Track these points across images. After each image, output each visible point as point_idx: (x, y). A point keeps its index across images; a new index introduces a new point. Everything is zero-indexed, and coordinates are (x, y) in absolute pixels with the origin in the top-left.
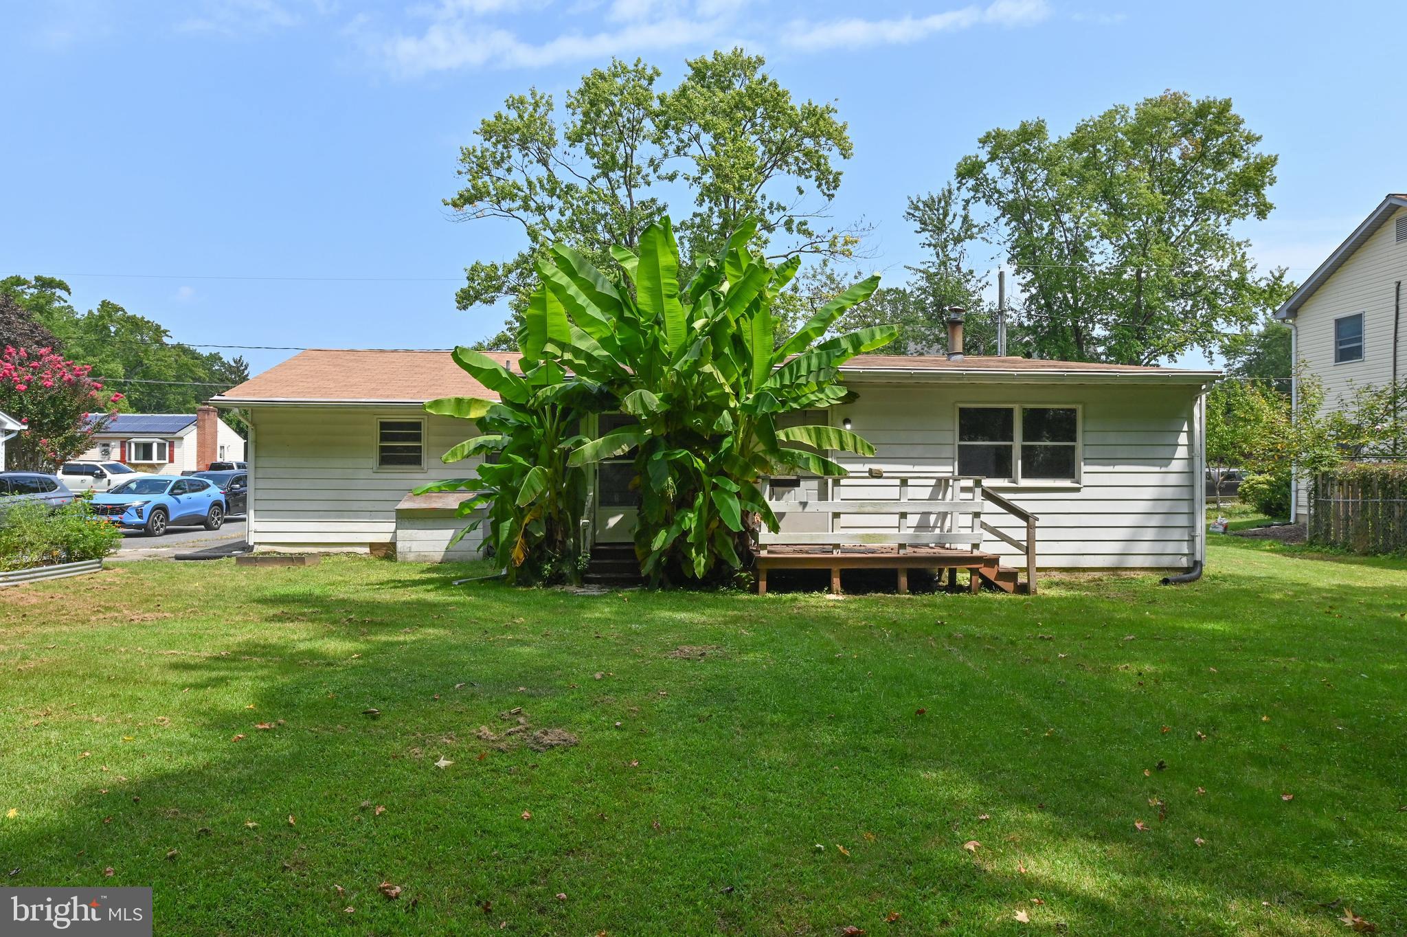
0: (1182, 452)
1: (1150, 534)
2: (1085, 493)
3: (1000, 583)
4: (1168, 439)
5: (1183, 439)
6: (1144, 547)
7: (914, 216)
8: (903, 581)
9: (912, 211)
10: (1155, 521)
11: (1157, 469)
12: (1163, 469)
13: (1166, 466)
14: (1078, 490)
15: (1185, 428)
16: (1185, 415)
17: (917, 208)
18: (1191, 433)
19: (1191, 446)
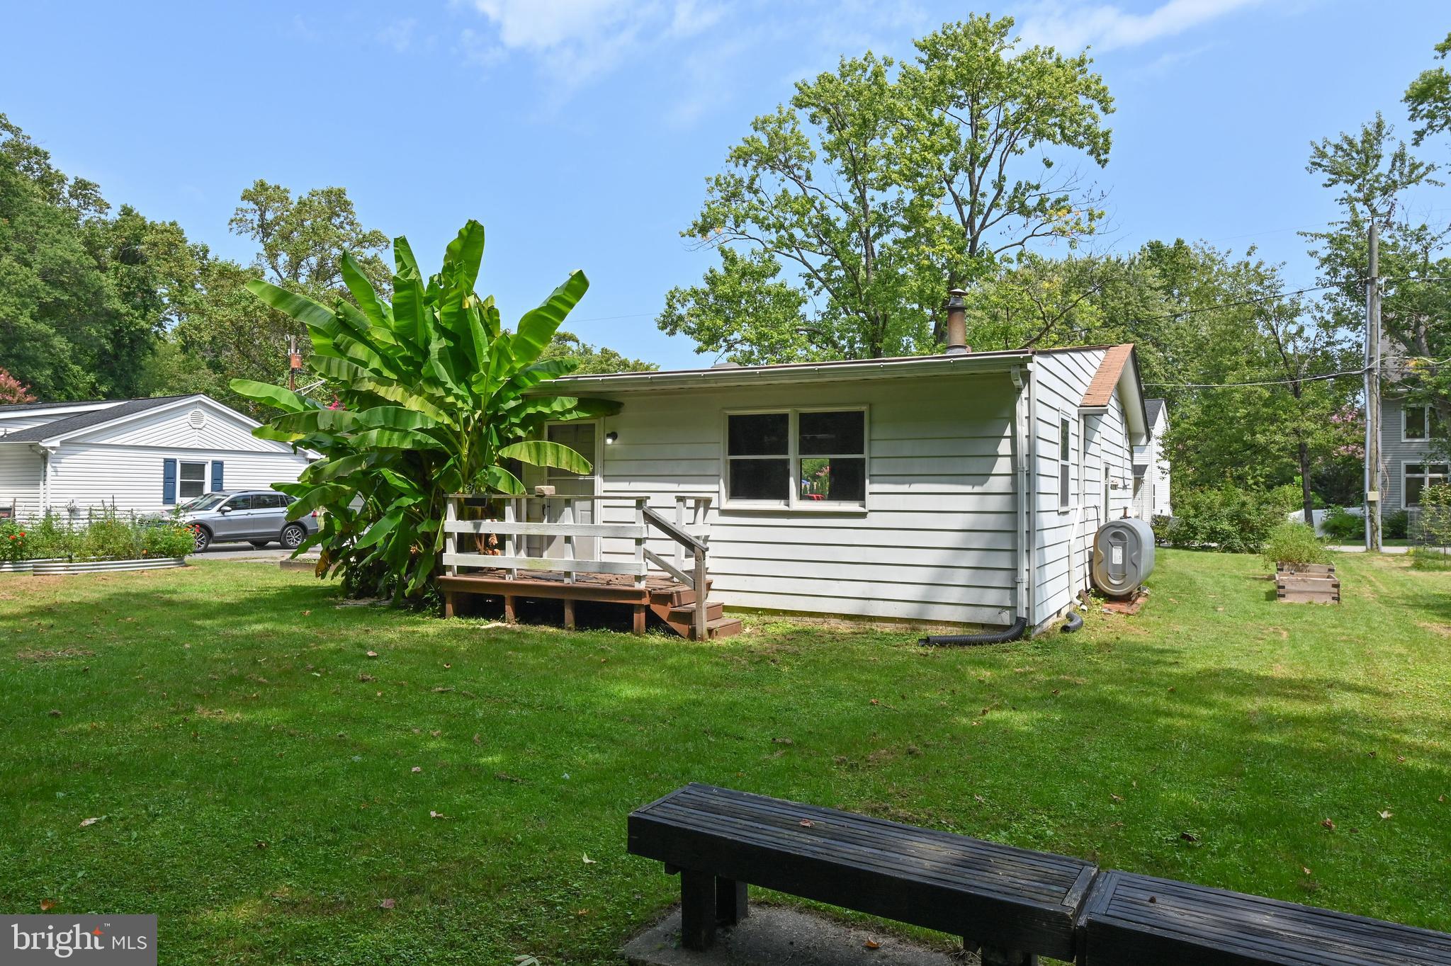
0: (1003, 465)
1: (961, 577)
2: (872, 520)
3: (673, 625)
4: (985, 448)
5: (1004, 447)
6: (954, 595)
7: (1320, 165)
8: (569, 614)
9: (1318, 160)
10: (970, 559)
11: (968, 489)
12: (977, 489)
13: (982, 484)
14: (862, 515)
15: (1008, 432)
16: (1007, 414)
17: (1323, 155)
18: (1013, 438)
19: (1014, 456)
